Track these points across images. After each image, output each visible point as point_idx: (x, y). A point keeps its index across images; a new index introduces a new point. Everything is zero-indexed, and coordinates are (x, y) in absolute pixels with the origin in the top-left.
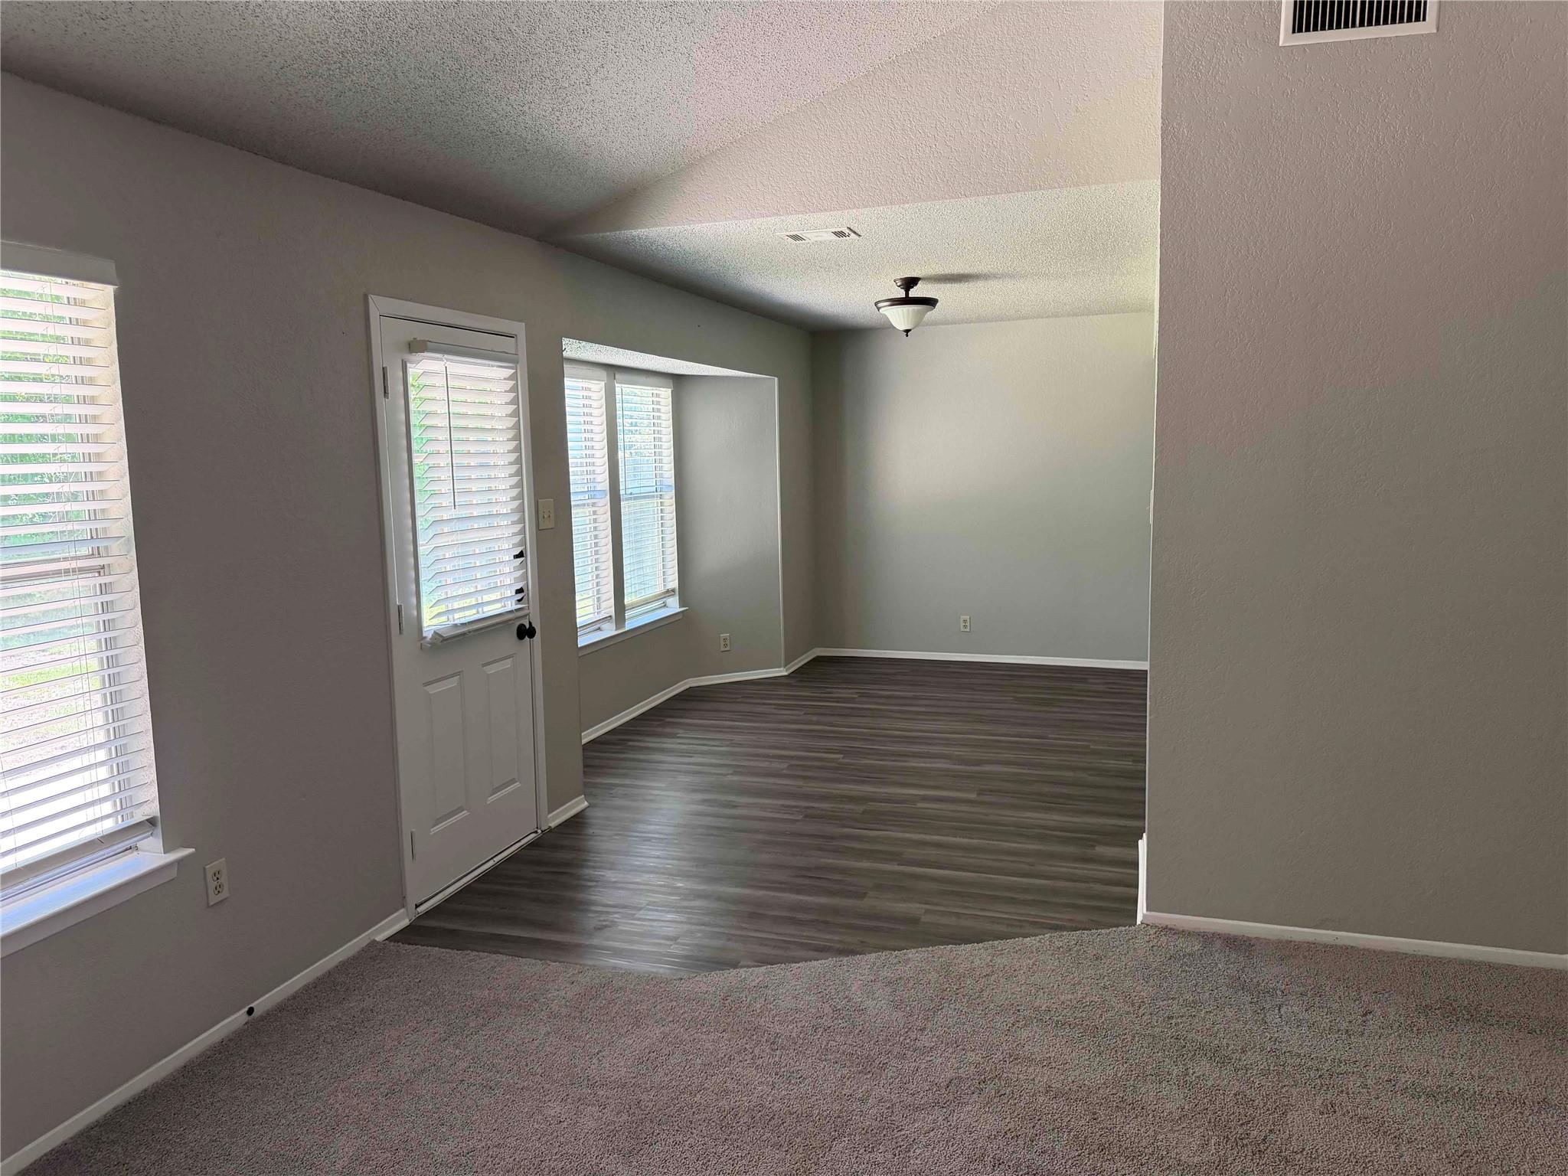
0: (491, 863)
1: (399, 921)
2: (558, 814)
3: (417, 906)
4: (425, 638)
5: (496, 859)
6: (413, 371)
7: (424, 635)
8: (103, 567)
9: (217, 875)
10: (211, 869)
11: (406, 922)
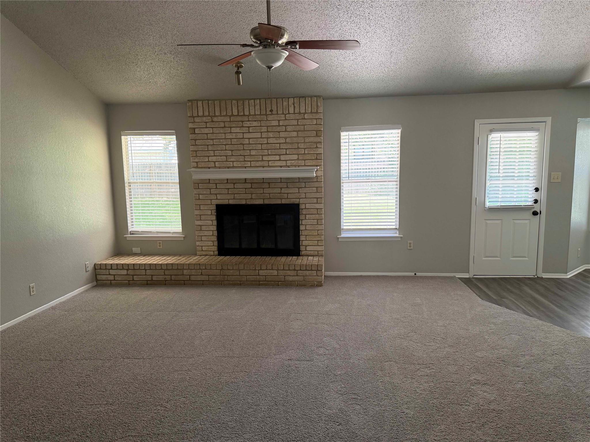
0: (509, 276)
1: (466, 276)
2: (549, 275)
3: (474, 275)
4: (486, 207)
5: (511, 276)
6: (490, 137)
7: (486, 206)
8: (397, 181)
9: (410, 244)
10: (409, 242)
11: (468, 277)
